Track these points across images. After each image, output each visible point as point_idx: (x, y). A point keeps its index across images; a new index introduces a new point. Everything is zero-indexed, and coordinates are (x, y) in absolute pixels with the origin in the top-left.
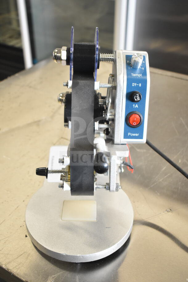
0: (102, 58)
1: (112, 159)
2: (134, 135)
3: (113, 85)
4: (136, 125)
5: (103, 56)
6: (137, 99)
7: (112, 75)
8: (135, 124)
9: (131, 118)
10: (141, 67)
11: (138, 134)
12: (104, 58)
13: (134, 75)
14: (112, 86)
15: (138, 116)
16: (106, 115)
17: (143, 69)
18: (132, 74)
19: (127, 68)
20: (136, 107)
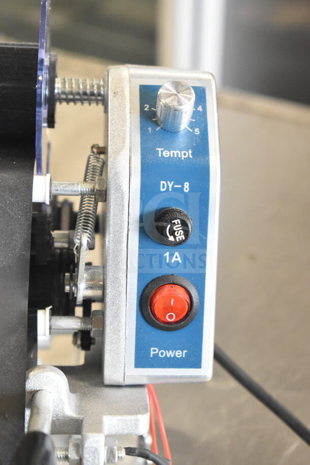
0: (64, 93)
1: (86, 446)
2: (170, 354)
3: (97, 187)
4: (176, 322)
5: (67, 86)
6: (175, 237)
7: (98, 148)
8: (171, 317)
9: (158, 297)
10: (192, 125)
11: (185, 352)
12: (71, 93)
13: (166, 154)
14: (93, 191)
15: (181, 293)
16: (76, 285)
17: (197, 131)
18: (160, 150)
19: (142, 129)
20: (174, 259)
